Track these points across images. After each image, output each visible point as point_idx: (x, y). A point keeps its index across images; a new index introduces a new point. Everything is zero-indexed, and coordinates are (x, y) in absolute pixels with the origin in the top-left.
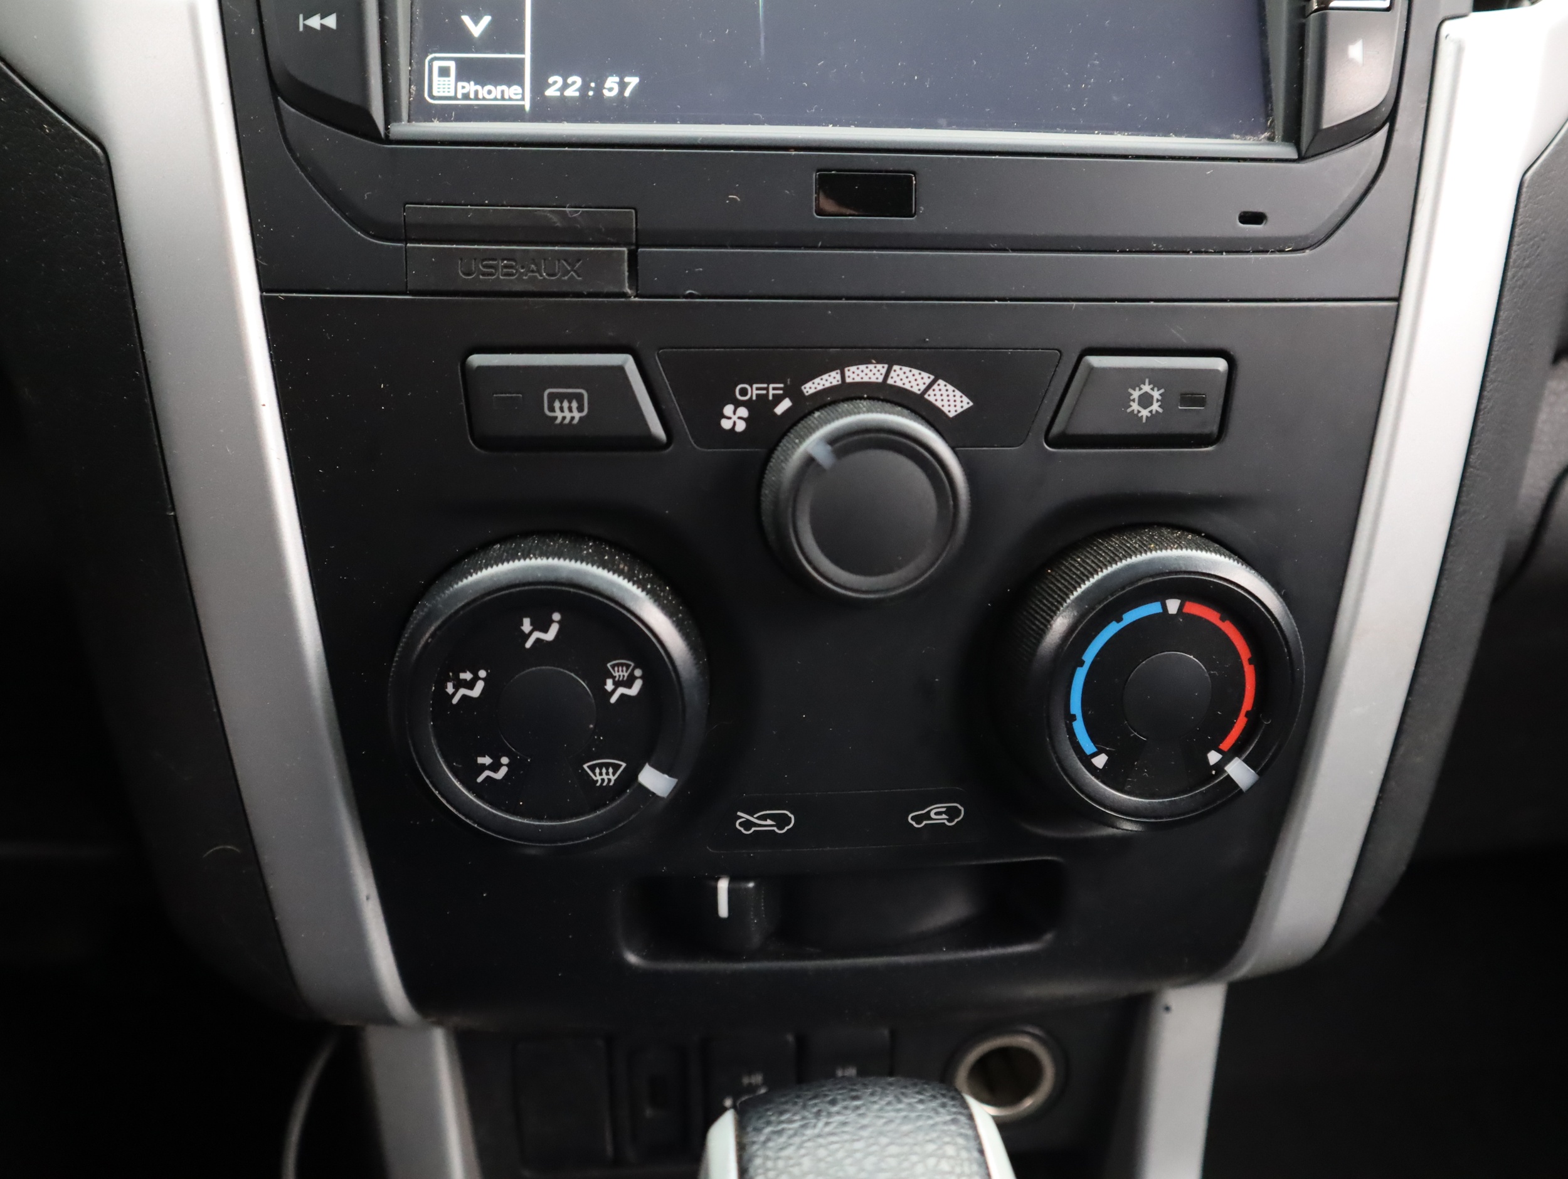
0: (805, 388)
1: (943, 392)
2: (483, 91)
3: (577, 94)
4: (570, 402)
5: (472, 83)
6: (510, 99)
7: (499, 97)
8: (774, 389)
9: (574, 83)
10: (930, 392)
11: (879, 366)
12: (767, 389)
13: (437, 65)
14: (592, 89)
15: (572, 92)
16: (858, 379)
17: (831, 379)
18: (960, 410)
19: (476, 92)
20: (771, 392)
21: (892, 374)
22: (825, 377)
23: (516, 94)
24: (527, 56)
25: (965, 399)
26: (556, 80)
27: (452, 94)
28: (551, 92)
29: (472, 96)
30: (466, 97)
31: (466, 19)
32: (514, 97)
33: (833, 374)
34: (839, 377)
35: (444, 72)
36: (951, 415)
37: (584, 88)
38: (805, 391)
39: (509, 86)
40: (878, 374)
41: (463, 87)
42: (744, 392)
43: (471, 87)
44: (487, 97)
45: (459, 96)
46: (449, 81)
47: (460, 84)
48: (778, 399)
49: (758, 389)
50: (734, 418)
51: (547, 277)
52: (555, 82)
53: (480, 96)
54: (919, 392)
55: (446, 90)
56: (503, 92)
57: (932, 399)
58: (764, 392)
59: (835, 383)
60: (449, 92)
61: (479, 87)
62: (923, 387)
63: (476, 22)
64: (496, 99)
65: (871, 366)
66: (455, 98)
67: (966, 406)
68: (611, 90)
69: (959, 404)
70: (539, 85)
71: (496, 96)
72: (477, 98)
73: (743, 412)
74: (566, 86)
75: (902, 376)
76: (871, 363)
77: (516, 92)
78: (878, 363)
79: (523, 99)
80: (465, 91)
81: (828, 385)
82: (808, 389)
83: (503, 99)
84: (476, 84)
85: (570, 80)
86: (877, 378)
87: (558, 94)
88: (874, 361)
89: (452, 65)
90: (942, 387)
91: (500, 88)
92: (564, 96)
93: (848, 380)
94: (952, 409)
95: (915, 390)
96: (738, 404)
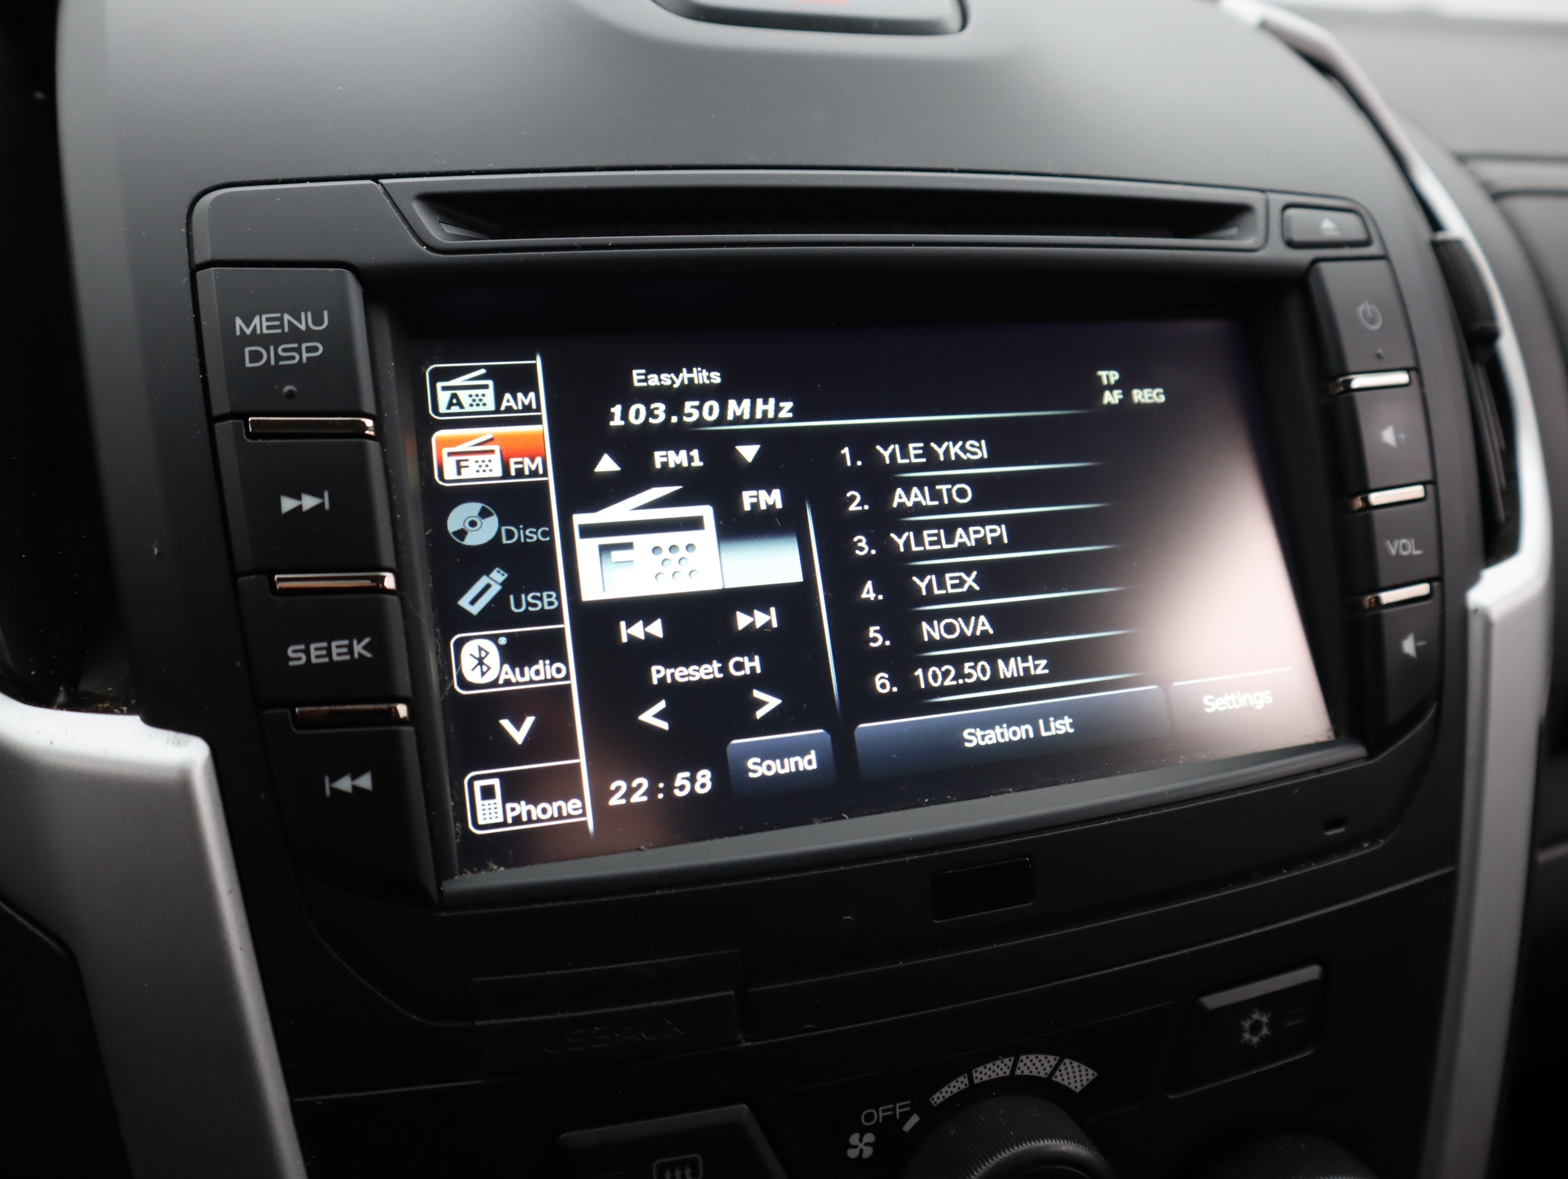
0: (933, 1099)
1: (1070, 1070)
2: (536, 812)
3: (645, 799)
4: (683, 1170)
5: (523, 803)
6: (569, 816)
7: (556, 815)
8: (901, 1107)
9: (640, 786)
10: (1057, 1073)
11: (1006, 1060)
12: (894, 1109)
13: (478, 785)
14: (661, 791)
15: (638, 798)
16: (985, 1078)
17: (959, 1085)
18: (1085, 1083)
19: (529, 813)
20: (898, 1111)
21: (1020, 1065)
22: (953, 1083)
23: (575, 810)
24: (582, 760)
25: (1090, 1071)
26: (620, 785)
27: (501, 820)
28: (615, 801)
29: (525, 818)
30: (517, 820)
31: (506, 723)
32: (573, 813)
33: (961, 1079)
34: (966, 1081)
35: (488, 793)
36: (1078, 1090)
37: (651, 792)
38: (933, 1102)
39: (566, 801)
40: (1005, 1069)
41: (513, 809)
42: (869, 1117)
43: (522, 808)
44: (543, 817)
45: (510, 821)
46: (495, 804)
47: (509, 806)
48: (906, 1117)
49: (883, 1111)
50: (861, 1145)
51: (646, 1038)
52: (618, 788)
53: (534, 818)
54: (1046, 1077)
55: (493, 815)
56: (560, 808)
57: (1059, 1079)
58: (891, 1113)
59: (963, 1087)
60: (497, 817)
61: (531, 807)
62: (1049, 1070)
63: (518, 726)
64: (552, 819)
65: (998, 1062)
66: (504, 824)
67: (1091, 1077)
68: (682, 788)
69: (1084, 1078)
70: (601, 795)
71: (552, 815)
72: (530, 821)
73: (870, 1137)
74: (631, 791)
75: (1029, 1064)
76: (998, 1059)
77: (575, 807)
78: (1005, 1057)
79: (584, 814)
80: (515, 813)
81: (955, 1091)
82: (936, 1100)
83: (561, 817)
84: (527, 804)
85: (634, 784)
86: (1005, 1073)
87: (623, 801)
88: (1000, 1057)
89: (496, 782)
90: (1068, 1065)
91: (556, 804)
92: (630, 803)
93: (976, 1081)
94: (1079, 1084)
95: (1042, 1074)
96: (863, 1131)
